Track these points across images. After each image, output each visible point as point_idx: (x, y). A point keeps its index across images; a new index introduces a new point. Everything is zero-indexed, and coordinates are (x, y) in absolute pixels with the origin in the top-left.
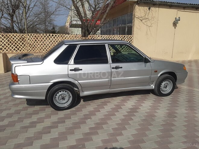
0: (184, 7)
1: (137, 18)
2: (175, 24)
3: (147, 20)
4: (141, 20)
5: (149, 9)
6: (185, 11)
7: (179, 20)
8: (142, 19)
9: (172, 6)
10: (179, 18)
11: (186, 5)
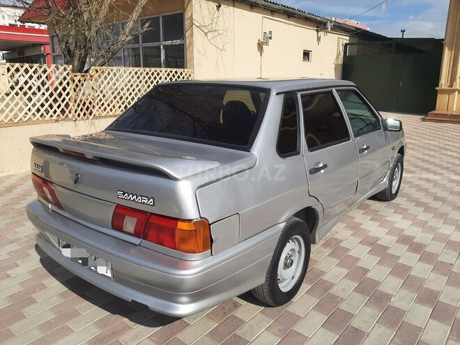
0: (272, 11)
1: (198, 27)
2: (260, 46)
3: (216, 33)
4: (206, 34)
5: (219, 7)
6: (274, 18)
7: (270, 38)
8: (206, 31)
9: (256, 6)
10: (270, 32)
11: (276, 7)
